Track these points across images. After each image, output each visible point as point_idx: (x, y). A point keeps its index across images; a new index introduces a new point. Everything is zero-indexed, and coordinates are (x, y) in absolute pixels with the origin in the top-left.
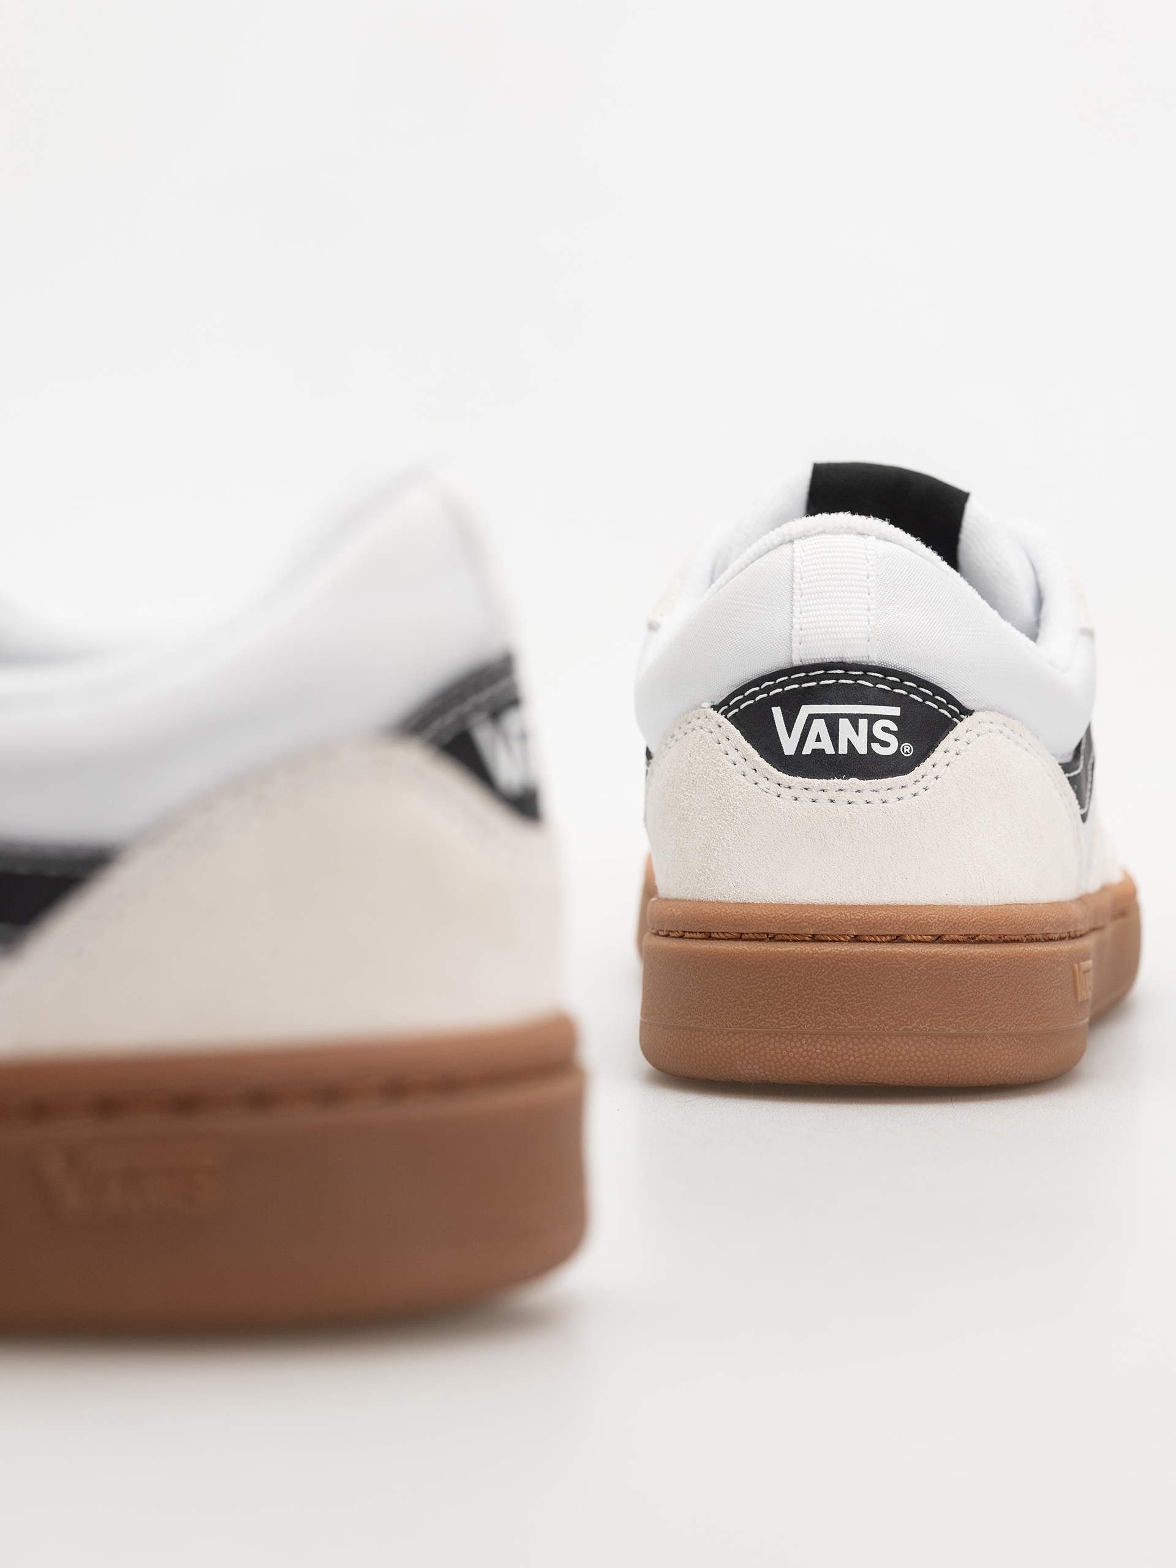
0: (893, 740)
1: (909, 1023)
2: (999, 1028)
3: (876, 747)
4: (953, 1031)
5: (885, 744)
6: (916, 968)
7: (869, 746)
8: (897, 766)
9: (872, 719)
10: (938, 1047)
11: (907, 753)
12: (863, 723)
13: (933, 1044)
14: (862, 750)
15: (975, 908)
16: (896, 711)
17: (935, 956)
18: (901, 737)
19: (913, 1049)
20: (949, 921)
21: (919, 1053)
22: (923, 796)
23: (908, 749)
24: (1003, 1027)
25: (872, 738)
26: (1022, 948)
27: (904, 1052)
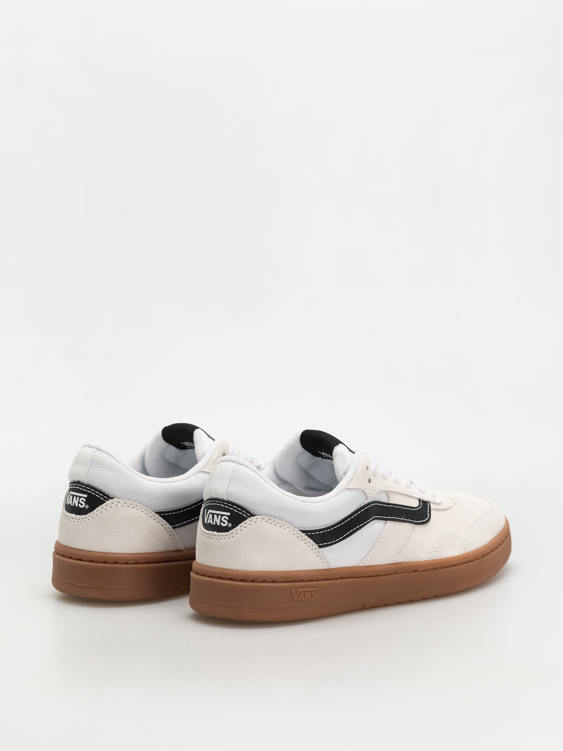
0: (226, 522)
1: (220, 602)
2: (247, 606)
3: (222, 524)
4: (232, 605)
5: (224, 523)
6: (222, 587)
7: (220, 523)
8: (226, 529)
9: (222, 515)
10: (227, 609)
11: (230, 526)
12: (220, 516)
13: (226, 608)
14: (218, 524)
15: (243, 571)
16: (229, 514)
17: (227, 584)
18: (229, 521)
19: (220, 609)
20: (233, 574)
21: (222, 610)
22: (231, 538)
23: (230, 525)
24: (249, 606)
25: (221, 521)
26: (258, 584)
27: (218, 610)
